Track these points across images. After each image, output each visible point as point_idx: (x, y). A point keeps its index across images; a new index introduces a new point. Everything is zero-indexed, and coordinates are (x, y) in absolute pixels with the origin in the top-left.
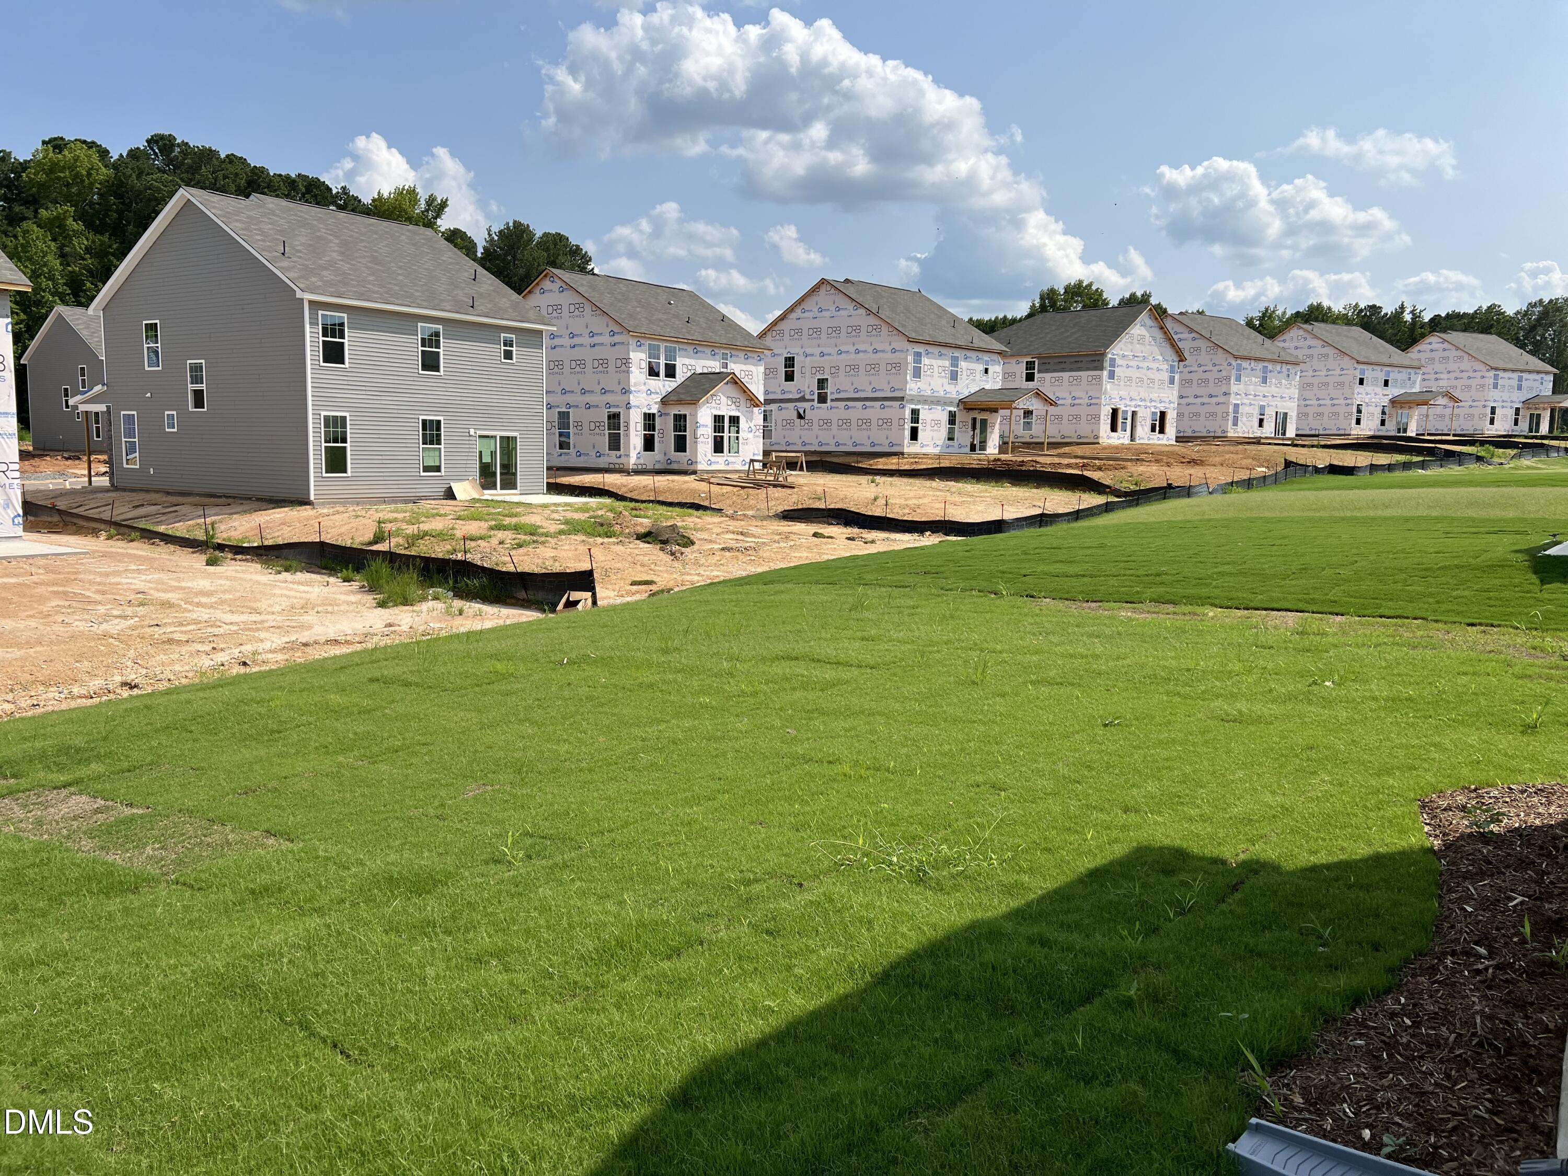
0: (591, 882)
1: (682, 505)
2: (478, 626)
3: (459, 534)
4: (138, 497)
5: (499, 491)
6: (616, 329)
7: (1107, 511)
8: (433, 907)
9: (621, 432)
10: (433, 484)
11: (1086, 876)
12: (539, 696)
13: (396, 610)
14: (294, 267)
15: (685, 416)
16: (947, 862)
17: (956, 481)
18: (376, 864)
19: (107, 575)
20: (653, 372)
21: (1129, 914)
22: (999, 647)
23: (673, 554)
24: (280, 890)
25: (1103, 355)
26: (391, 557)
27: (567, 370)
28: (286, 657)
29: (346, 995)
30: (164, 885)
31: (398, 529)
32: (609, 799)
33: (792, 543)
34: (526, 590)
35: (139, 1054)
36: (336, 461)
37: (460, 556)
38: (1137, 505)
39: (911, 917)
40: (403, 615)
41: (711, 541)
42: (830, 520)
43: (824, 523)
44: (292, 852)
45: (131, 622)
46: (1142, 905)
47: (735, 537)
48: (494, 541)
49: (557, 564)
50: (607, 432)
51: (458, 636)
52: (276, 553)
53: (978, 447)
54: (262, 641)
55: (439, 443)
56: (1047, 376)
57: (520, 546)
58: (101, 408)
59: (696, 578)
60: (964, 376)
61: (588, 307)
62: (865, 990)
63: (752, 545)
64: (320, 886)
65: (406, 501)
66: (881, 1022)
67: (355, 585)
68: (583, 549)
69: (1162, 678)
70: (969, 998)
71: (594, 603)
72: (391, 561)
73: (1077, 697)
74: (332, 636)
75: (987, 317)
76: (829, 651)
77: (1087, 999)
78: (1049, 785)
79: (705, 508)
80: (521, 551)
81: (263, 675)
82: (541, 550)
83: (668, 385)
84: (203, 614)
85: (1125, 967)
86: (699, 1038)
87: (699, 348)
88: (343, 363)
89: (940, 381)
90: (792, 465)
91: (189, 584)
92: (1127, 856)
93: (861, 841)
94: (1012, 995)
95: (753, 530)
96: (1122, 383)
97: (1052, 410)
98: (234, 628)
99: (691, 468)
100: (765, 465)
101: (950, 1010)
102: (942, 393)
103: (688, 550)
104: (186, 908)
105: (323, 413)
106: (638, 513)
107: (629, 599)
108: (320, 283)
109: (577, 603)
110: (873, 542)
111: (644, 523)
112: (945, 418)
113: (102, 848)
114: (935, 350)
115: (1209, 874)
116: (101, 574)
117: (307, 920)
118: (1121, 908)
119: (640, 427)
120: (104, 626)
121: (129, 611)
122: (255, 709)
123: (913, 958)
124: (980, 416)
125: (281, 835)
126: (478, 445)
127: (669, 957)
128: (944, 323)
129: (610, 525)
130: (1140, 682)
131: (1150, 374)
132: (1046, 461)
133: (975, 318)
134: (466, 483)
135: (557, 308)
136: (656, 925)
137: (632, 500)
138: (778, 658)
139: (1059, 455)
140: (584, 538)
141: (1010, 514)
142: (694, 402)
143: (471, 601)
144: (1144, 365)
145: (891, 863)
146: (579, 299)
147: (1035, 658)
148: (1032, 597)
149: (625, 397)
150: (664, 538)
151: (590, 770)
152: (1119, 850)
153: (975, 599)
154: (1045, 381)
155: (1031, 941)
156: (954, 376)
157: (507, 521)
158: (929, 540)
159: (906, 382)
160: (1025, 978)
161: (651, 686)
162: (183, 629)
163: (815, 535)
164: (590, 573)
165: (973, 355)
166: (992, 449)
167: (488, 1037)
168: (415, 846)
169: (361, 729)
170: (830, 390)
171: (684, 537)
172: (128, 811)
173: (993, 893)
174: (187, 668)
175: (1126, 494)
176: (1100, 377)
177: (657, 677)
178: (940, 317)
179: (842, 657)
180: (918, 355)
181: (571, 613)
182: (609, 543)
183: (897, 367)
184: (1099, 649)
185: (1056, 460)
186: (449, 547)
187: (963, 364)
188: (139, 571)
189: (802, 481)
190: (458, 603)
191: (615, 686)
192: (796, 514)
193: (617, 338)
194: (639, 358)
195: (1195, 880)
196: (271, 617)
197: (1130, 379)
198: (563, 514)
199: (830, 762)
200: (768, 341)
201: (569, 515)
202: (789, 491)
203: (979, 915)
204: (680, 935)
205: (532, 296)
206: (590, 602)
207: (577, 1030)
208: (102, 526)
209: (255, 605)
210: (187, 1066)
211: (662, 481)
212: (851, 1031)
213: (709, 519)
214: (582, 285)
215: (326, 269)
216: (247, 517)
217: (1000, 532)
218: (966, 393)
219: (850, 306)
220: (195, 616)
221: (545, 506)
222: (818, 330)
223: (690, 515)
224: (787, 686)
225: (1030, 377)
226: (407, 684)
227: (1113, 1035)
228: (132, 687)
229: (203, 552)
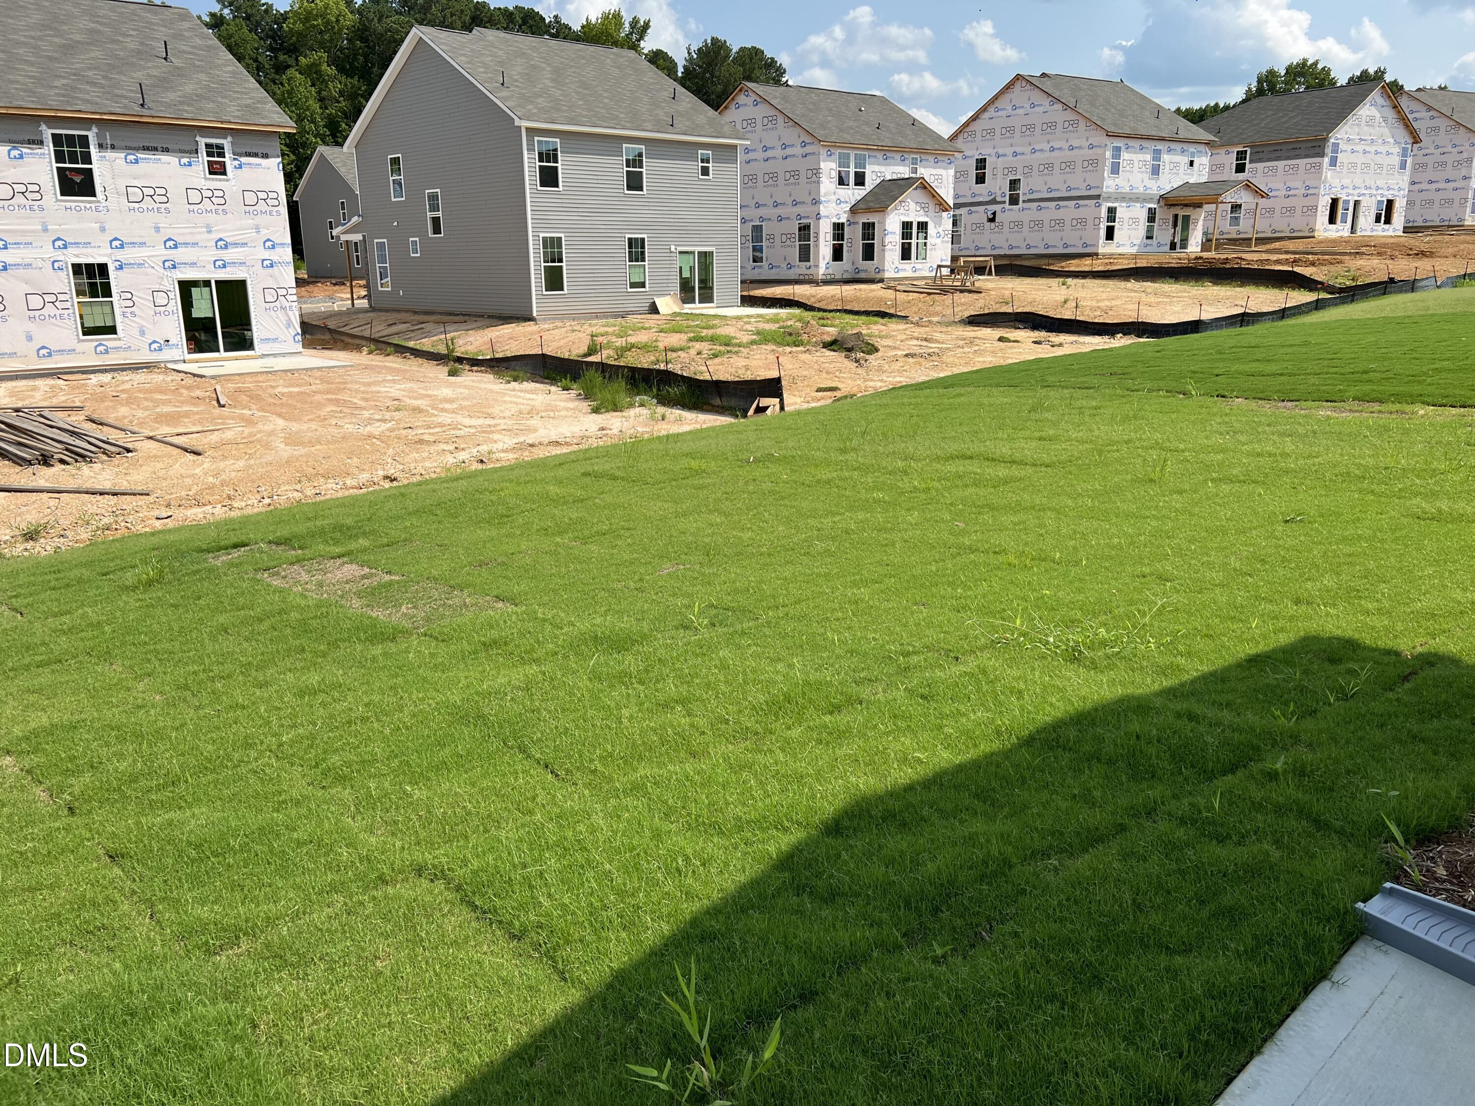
0: (766, 647)
1: (867, 313)
2: (675, 429)
3: (661, 346)
4: (392, 317)
5: (697, 305)
6: (808, 139)
7: (1316, 309)
8: (630, 661)
9: (811, 243)
10: (638, 300)
11: (1246, 661)
12: (728, 490)
13: (608, 416)
14: (513, 96)
15: (873, 224)
16: (1104, 644)
17: (1153, 281)
18: (583, 626)
19: (369, 384)
20: (842, 182)
21: (1286, 696)
22: (1182, 446)
23: (857, 361)
24: (506, 644)
25: (1325, 140)
26: (602, 367)
27: (760, 183)
28: (515, 456)
29: (556, 727)
30: (415, 636)
31: (609, 342)
32: (785, 579)
33: (976, 348)
34: (720, 397)
35: (395, 763)
36: (554, 280)
37: (662, 367)
38: (1352, 301)
39: (1060, 690)
40: (614, 420)
41: (895, 348)
42: (1017, 325)
43: (1011, 327)
44: (516, 613)
45: (389, 425)
46: (1302, 690)
47: (920, 343)
48: (693, 352)
49: (749, 373)
50: (797, 243)
51: (659, 438)
52: (505, 364)
53: (1178, 246)
54: (495, 442)
55: (643, 260)
56: (1260, 166)
57: (715, 356)
58: (357, 237)
59: (879, 384)
60: (1167, 170)
61: (781, 119)
62: (1011, 750)
63: (936, 350)
64: (538, 642)
65: (616, 315)
66: (1023, 777)
67: (573, 393)
68: (772, 357)
69: (1356, 475)
70: (1110, 762)
71: (782, 408)
72: (603, 371)
73: (1260, 495)
74: (554, 438)
75: (1197, 105)
76: (1005, 450)
77: (1232, 769)
78: (1218, 576)
79: (891, 316)
80: (717, 360)
81: (495, 470)
82: (734, 359)
83: (859, 193)
84: (446, 418)
85: (1274, 744)
86: (853, 779)
87: (888, 154)
88: (557, 186)
89: (1140, 176)
90: (980, 270)
91: (435, 393)
92: (1292, 644)
93: (1018, 622)
94: (1154, 761)
95: (937, 336)
96: (1345, 170)
97: (1263, 202)
98: (473, 431)
99: (878, 276)
100: (952, 271)
101: (1091, 771)
102: (1141, 190)
103: (872, 357)
104: (432, 655)
105: (542, 235)
106: (825, 322)
107: (814, 405)
108: (535, 111)
109: (765, 409)
110: (1060, 345)
111: (831, 332)
112: (1143, 215)
113: (368, 606)
114: (1136, 144)
115: (1379, 664)
116: (364, 384)
117: (527, 667)
118: (1278, 692)
119: (830, 237)
120: (369, 428)
121: (388, 415)
122: (486, 497)
123: (1058, 726)
124: (1181, 213)
125: (508, 600)
126: (678, 261)
127: (831, 713)
128: (1147, 113)
129: (799, 335)
130: (1331, 480)
131: (1379, 159)
132: (1253, 258)
133: (1183, 108)
134: (668, 298)
135: (751, 122)
136: (819, 685)
137: (820, 310)
138: (952, 457)
139: (1267, 251)
140: (774, 347)
141: (1208, 314)
142: (882, 209)
143: (672, 407)
144: (1372, 149)
145: (1047, 642)
146: (773, 112)
147: (1220, 457)
148: (1223, 396)
149: (814, 208)
150: (849, 346)
151: (769, 555)
152: (1284, 639)
153: (1163, 400)
154: (1256, 172)
155: (1178, 715)
156: (1156, 171)
157: (704, 333)
158: (1120, 341)
159: (1103, 179)
160: (1169, 748)
161: (828, 482)
162: (431, 431)
163: (1001, 339)
164: (778, 380)
165: (1177, 146)
166: (1194, 247)
167: (671, 767)
168: (617, 612)
169: (574, 515)
170: (1022, 191)
171: (869, 344)
172: (387, 578)
173: (1147, 673)
174: (435, 464)
175: (1341, 290)
176: (1320, 165)
177: (835, 475)
178: (1143, 108)
179: (1018, 456)
180: (1117, 150)
181: (761, 417)
182: (797, 352)
183: (1094, 164)
184: (1289, 447)
185: (1265, 256)
186: (653, 358)
187: (1166, 157)
188: (394, 381)
189: (990, 285)
190: (661, 410)
191: (795, 482)
192: (983, 319)
193: (809, 149)
194: (829, 168)
195: (1363, 669)
196: (502, 421)
197: (1354, 165)
198: (755, 325)
199: (995, 553)
200: (960, 143)
201: (761, 326)
202: (976, 296)
203: (1130, 690)
204: (842, 694)
205: (727, 111)
206: (778, 407)
207: (748, 766)
208: (364, 343)
209: (489, 411)
210: (431, 775)
211: (849, 290)
212: (994, 783)
213: (894, 326)
214: (775, 97)
215: (541, 96)
216: (480, 333)
217: (1197, 332)
218: (1168, 189)
219: (1046, 101)
220: (440, 420)
221: (738, 318)
222: (1011, 130)
223: (876, 323)
224: (960, 483)
225: (1240, 168)
226: (614, 478)
227: (1253, 803)
228: (393, 480)
229: (446, 364)
